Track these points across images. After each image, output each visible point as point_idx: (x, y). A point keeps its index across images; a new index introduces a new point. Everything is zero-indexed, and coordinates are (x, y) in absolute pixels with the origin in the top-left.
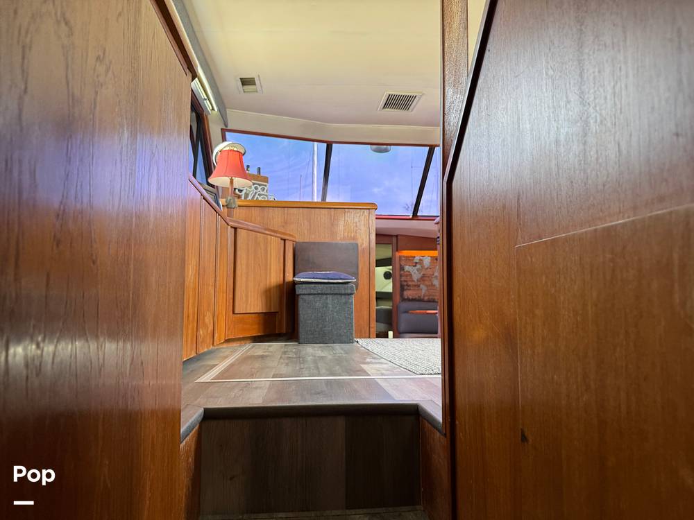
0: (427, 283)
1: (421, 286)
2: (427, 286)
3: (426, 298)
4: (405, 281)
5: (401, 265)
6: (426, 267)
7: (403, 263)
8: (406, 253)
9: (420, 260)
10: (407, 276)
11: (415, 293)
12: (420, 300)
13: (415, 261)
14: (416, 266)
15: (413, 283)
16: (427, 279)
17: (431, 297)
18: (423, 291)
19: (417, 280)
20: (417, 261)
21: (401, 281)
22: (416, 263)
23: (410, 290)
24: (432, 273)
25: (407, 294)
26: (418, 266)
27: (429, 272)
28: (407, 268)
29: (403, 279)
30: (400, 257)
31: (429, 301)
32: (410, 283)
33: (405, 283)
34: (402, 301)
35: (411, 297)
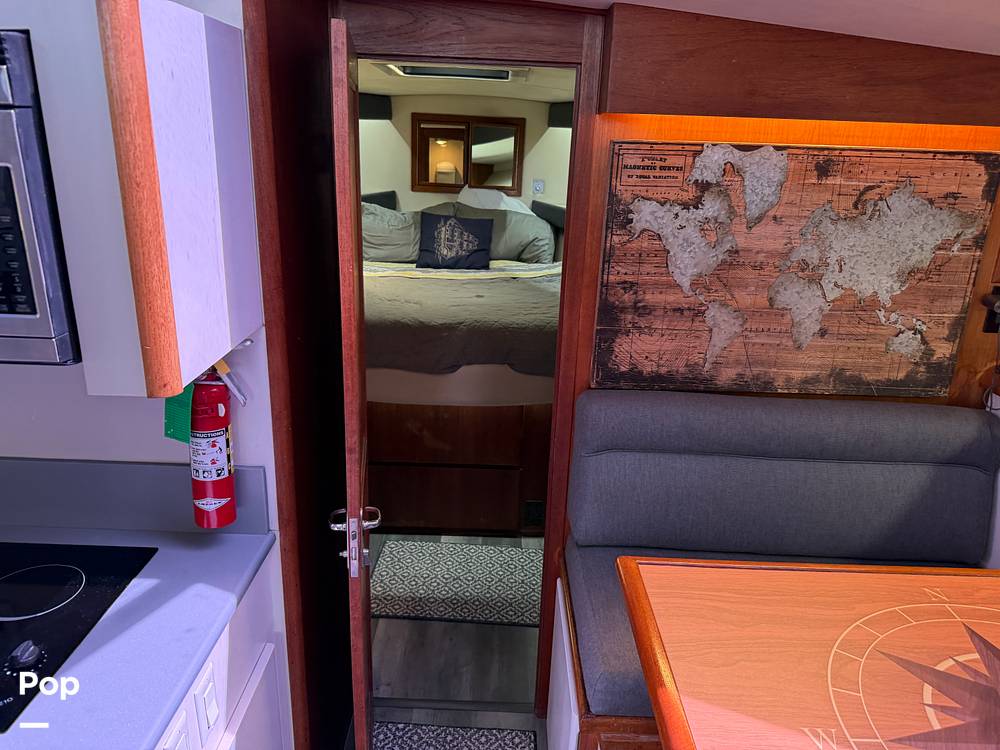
0: (745, 298)
1: (713, 312)
2: (743, 314)
3: (727, 376)
4: (628, 286)
5: (612, 195)
6: (754, 211)
7: (625, 187)
8: (649, 127)
9: (731, 169)
10: (640, 258)
11: (668, 346)
12: (694, 385)
13: (697, 175)
14: (697, 204)
15: (672, 298)
16: (750, 275)
17: (756, 370)
18: (719, 340)
19: (694, 284)
20: (709, 177)
21: (606, 285)
22: (704, 187)
23: (651, 330)
24: (779, 245)
25: (637, 349)
26: (712, 207)
27: (768, 239)
28: (646, 215)
29: (618, 273)
30: (616, 149)
31: (739, 391)
32: (650, 298)
33: (628, 298)
34: (601, 386)
35: (648, 368)
